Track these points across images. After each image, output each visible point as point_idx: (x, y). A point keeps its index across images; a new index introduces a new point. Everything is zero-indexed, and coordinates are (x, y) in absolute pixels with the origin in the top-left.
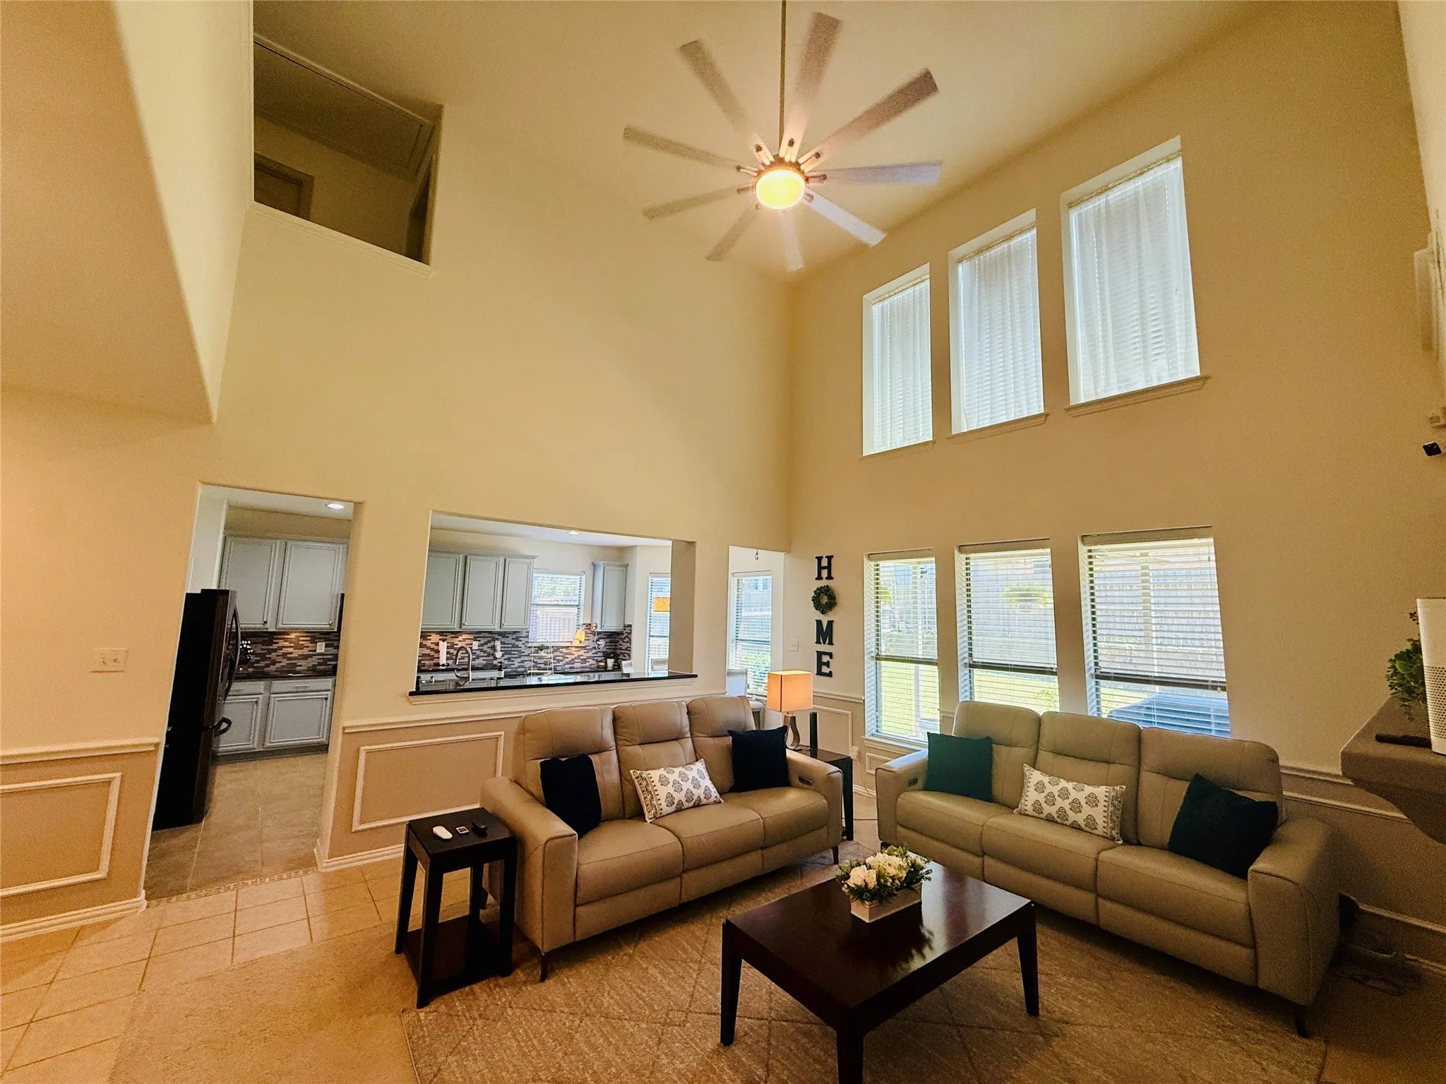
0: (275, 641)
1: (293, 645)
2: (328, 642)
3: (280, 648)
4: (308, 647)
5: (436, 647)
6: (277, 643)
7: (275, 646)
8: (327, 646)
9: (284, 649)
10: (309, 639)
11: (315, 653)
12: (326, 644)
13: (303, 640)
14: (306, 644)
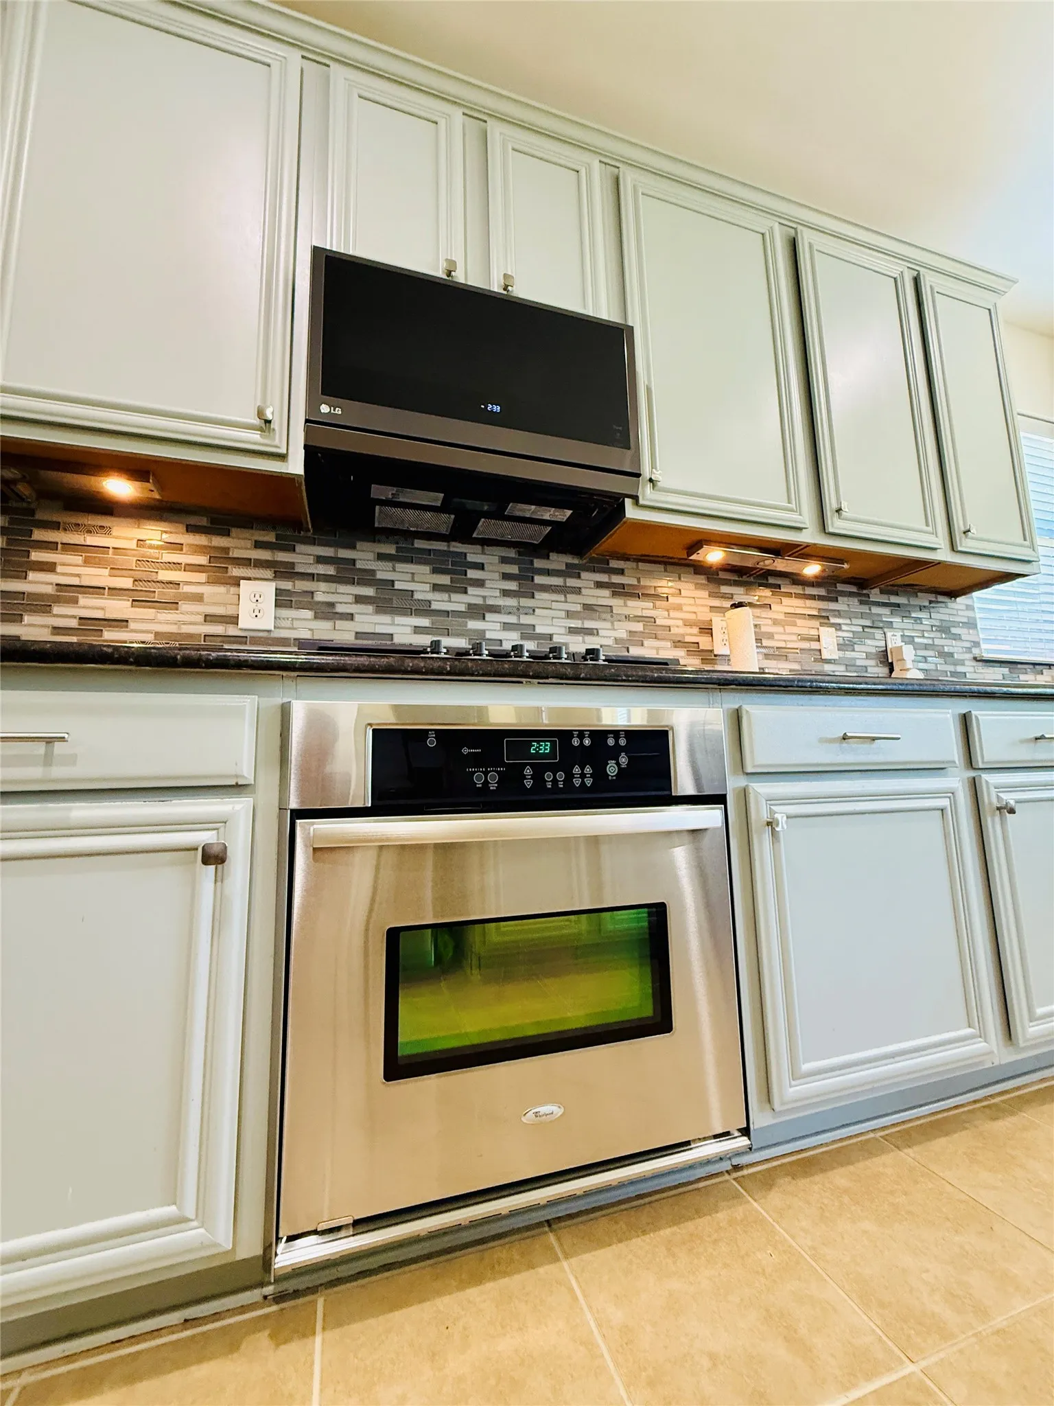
0: (36, 556)
1: (127, 583)
2: (287, 585)
3: (69, 593)
4: (199, 598)
5: (704, 641)
6: (50, 567)
7: (37, 583)
8: (283, 600)
9: (83, 600)
10: (202, 560)
11: (232, 631)
12: (279, 592)
13: (176, 566)
14: (194, 582)
